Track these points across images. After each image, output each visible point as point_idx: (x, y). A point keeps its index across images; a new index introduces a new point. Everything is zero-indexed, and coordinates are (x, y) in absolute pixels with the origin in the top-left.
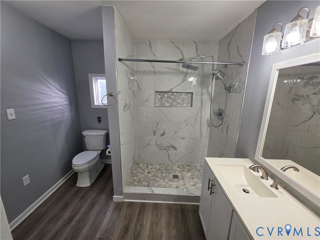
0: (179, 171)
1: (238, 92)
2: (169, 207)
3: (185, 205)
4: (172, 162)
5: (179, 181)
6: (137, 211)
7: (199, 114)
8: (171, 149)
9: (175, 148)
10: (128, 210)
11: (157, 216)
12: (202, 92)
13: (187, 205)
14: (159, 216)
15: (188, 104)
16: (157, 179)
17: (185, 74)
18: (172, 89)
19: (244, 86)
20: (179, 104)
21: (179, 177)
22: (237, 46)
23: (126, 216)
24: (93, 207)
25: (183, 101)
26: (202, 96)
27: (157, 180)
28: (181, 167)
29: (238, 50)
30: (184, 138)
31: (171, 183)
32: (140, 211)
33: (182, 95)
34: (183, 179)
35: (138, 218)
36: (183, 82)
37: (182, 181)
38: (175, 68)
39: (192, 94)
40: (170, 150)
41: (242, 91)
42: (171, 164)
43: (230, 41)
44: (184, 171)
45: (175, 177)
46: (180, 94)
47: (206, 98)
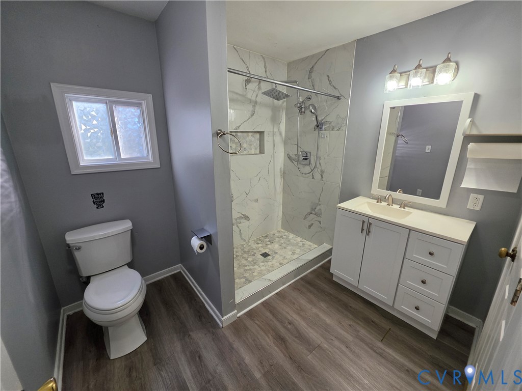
0: (261, 247)
1: (336, 129)
2: (294, 287)
3: (304, 276)
4: (245, 240)
5: (274, 257)
6: (268, 314)
7: (272, 163)
8: (243, 221)
9: (247, 218)
10: (257, 322)
11: (294, 304)
12: (273, 132)
13: (306, 275)
14: (295, 302)
15: (256, 149)
16: (248, 268)
17: (254, 104)
18: (239, 126)
19: (345, 122)
20: (245, 150)
21: (270, 253)
22: (328, 76)
23: (262, 329)
24: (200, 357)
25: (251, 145)
26: (273, 136)
27: (250, 269)
28: (259, 242)
29: (330, 81)
30: (257, 200)
31: (270, 264)
32: (271, 312)
33: (248, 136)
34: (276, 253)
35: (278, 320)
36: (252, 116)
37: (277, 256)
38: (241, 93)
39: (260, 135)
40: (241, 223)
41: (344, 128)
42: (243, 243)
43: (312, 67)
44: (267, 245)
45: (265, 255)
46: (245, 134)
47: (278, 139)
